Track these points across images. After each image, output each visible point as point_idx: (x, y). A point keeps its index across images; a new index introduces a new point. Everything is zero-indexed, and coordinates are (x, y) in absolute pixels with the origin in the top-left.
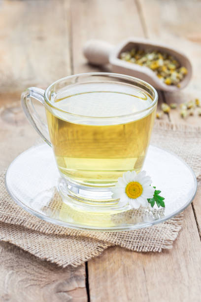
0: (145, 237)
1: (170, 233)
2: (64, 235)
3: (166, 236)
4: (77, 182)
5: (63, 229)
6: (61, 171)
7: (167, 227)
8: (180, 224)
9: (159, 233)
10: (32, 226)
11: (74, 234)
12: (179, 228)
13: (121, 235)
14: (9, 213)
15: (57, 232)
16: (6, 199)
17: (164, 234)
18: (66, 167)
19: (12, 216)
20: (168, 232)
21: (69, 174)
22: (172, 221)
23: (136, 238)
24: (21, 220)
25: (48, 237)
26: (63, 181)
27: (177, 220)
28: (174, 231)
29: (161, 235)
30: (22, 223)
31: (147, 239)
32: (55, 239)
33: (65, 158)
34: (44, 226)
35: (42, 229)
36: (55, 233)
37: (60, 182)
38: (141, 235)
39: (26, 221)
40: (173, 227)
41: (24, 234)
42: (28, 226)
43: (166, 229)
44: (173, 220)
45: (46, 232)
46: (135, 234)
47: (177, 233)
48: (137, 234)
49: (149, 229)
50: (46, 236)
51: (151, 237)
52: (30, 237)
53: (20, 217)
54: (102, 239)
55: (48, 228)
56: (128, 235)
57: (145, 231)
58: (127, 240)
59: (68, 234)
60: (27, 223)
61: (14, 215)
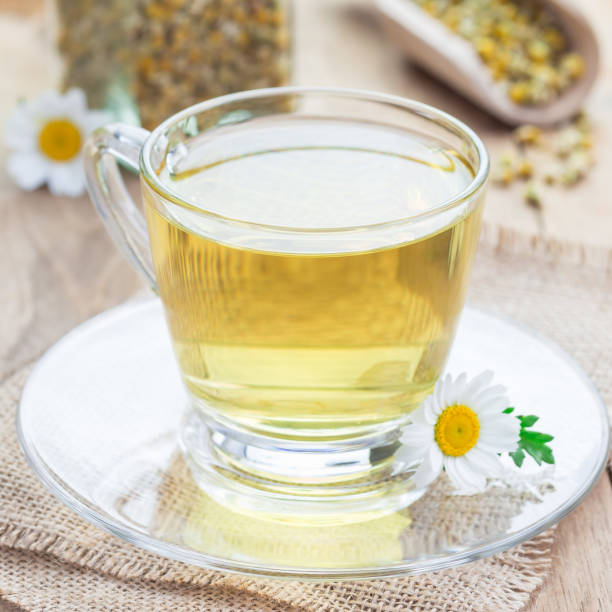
0: (422, 598)
1: (504, 595)
2: (174, 582)
3: (488, 601)
4: (240, 425)
5: (176, 566)
6: (192, 389)
7: (500, 576)
8: (538, 570)
9: (467, 590)
10: (79, 553)
11: (204, 581)
12: (536, 580)
13: (349, 590)
14: (13, 515)
15: (154, 574)
16: (14, 467)
17: (483, 594)
18: (207, 376)
19: (23, 524)
20: (499, 589)
21: (215, 399)
22: (516, 557)
23: (393, 602)
24: (48, 535)
25: (125, 586)
26: (196, 419)
27: (532, 556)
28: (517, 590)
29: (472, 596)
30: (52, 543)
31: (428, 605)
32: (147, 595)
33: (205, 348)
34: (117, 555)
35: (109, 562)
36: (147, 576)
37: (187, 422)
38: (409, 590)
39: (64, 539)
40: (516, 579)
41: (54, 573)
42: (67, 555)
43: (492, 581)
44: (521, 555)
45: (120, 574)
46: (393, 588)
47: (527, 597)
48: (400, 589)
49: (440, 576)
50: (119, 583)
51: (440, 599)
52: (73, 583)
53: (46, 526)
54: (287, 599)
55: (128, 561)
56: (370, 590)
57: (423, 582)
58: (365, 603)
59: (186, 580)
60: (64, 545)
61: (27, 519)
